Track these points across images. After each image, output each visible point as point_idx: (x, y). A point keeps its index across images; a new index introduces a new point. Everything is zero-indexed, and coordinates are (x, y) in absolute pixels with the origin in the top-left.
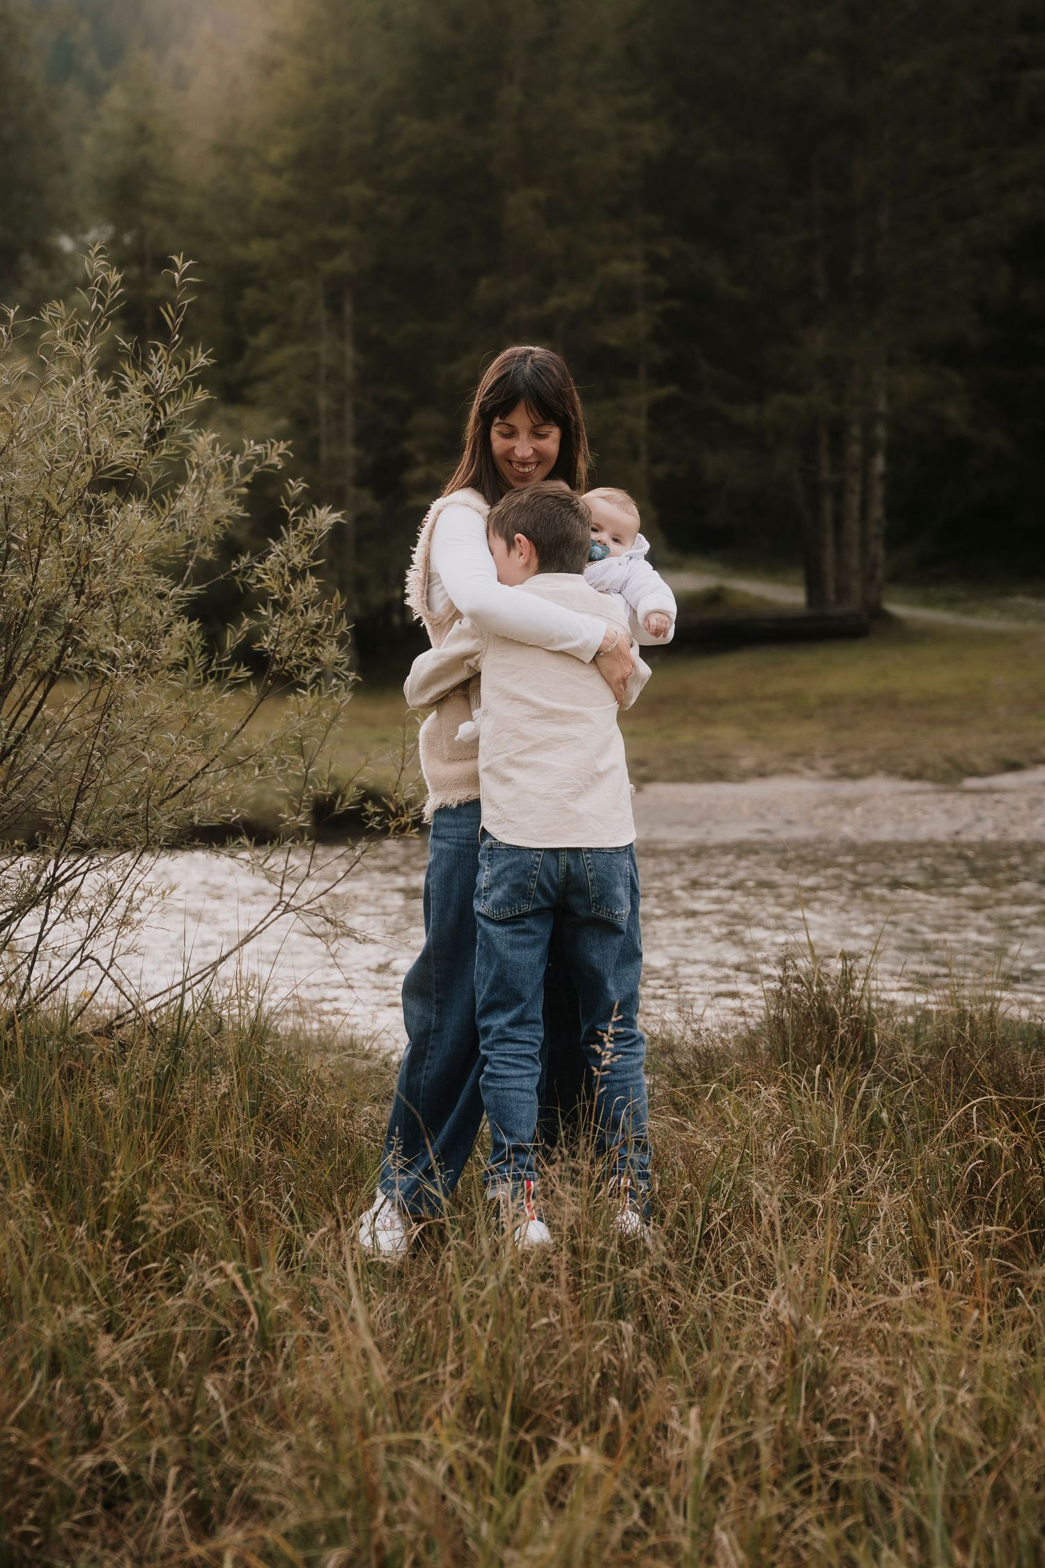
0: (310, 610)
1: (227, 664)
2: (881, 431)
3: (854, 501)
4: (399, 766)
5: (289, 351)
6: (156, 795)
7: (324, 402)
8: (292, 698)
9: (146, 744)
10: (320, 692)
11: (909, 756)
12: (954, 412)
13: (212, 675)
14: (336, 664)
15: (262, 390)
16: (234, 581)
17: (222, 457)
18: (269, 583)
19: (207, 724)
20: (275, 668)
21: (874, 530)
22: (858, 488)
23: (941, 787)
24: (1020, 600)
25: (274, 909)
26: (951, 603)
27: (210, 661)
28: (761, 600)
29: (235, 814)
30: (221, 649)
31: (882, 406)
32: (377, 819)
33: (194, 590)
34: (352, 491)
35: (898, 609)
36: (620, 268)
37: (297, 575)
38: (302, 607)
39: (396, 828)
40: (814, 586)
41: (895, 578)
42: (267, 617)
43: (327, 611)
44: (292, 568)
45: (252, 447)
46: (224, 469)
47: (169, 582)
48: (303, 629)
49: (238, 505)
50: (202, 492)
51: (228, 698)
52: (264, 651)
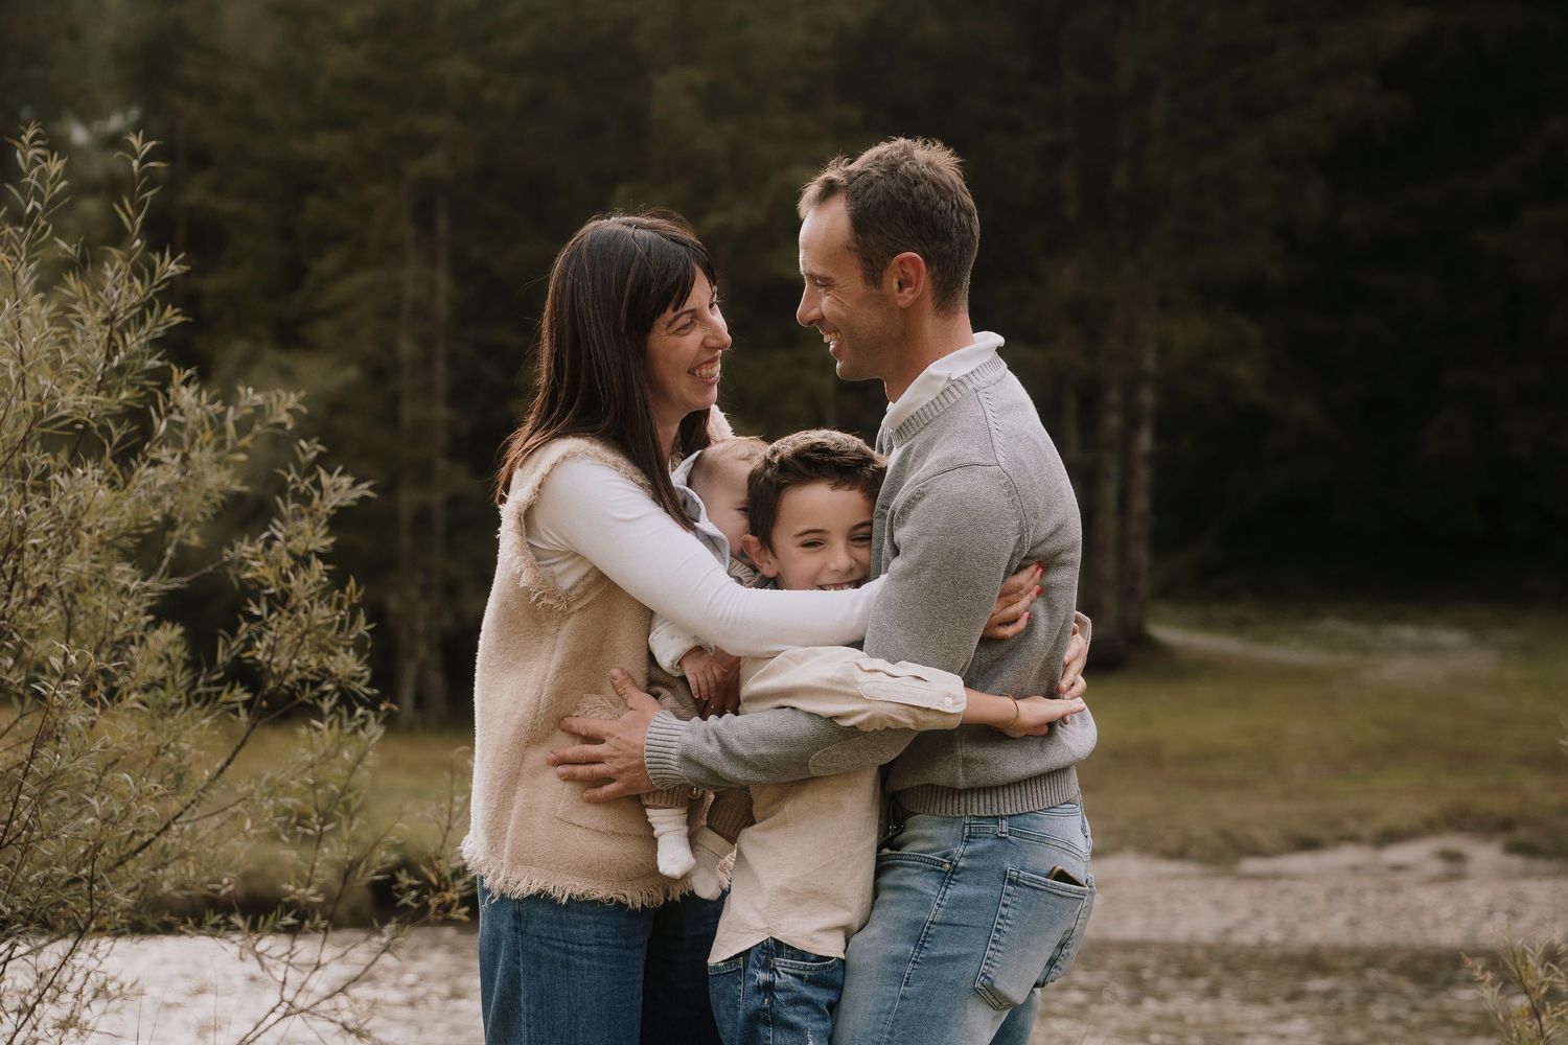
0: (316, 605)
1: (219, 683)
2: (1147, 397)
4: (444, 823)
5: (361, 279)
7: (406, 348)
8: (303, 731)
9: (99, 786)
10: (341, 726)
11: (1168, 828)
12: (1246, 372)
13: (198, 697)
14: (353, 679)
15: (326, 329)
16: (226, 574)
17: (210, 408)
18: (262, 572)
19: (180, 758)
20: (271, 685)
21: (1136, 527)
25: (273, 1011)
26: (1239, 626)
27: (196, 680)
29: (228, 885)
30: (212, 662)
31: (1150, 362)
32: (414, 893)
33: (176, 583)
34: (442, 465)
35: (1168, 632)
37: (302, 560)
38: (306, 603)
39: (439, 906)
41: (1166, 592)
42: (259, 618)
43: (339, 606)
44: (291, 553)
45: (250, 397)
46: (212, 426)
47: (139, 573)
48: (307, 632)
49: (234, 477)
50: (185, 458)
51: (213, 726)
52: (259, 664)
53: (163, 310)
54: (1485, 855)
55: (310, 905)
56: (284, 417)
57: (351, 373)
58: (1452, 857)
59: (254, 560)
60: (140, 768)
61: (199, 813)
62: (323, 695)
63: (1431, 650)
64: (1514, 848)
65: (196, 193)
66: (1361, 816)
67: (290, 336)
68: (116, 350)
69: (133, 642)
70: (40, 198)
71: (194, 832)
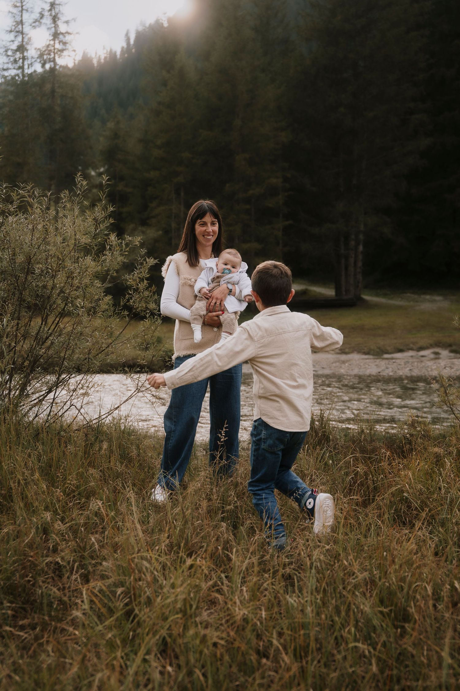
0: (145, 291)
1: (121, 310)
2: (361, 237)
3: (352, 260)
6: (94, 352)
7: (173, 225)
8: (142, 322)
9: (92, 336)
10: (151, 321)
11: (365, 347)
12: (387, 230)
13: (116, 313)
14: (154, 309)
16: (123, 283)
17: (118, 241)
18: (132, 283)
19: (112, 329)
20: (134, 311)
21: (359, 270)
22: (353, 256)
23: (376, 357)
24: (409, 295)
26: (385, 295)
27: (115, 309)
28: (320, 293)
29: (124, 360)
30: (119, 305)
31: (362, 228)
33: (110, 285)
35: (366, 297)
36: (274, 181)
37: (142, 280)
38: (143, 291)
40: (338, 290)
41: (366, 287)
42: (131, 294)
43: (150, 292)
44: (139, 278)
45: (128, 238)
46: (119, 245)
47: (101, 283)
48: (143, 298)
49: (125, 258)
50: (112, 253)
51: (119, 321)
52: (131, 305)
53: (109, 219)
54: (444, 353)
55: (144, 365)
56: (137, 243)
57: (160, 232)
58: (437, 353)
59: (130, 279)
60: (102, 332)
61: (116, 343)
62: (146, 313)
63: (434, 301)
64: (452, 351)
65: (121, 187)
66: (414, 343)
67: (144, 223)
68: (98, 229)
69: (100, 300)
70: (80, 191)
71: (115, 347)
